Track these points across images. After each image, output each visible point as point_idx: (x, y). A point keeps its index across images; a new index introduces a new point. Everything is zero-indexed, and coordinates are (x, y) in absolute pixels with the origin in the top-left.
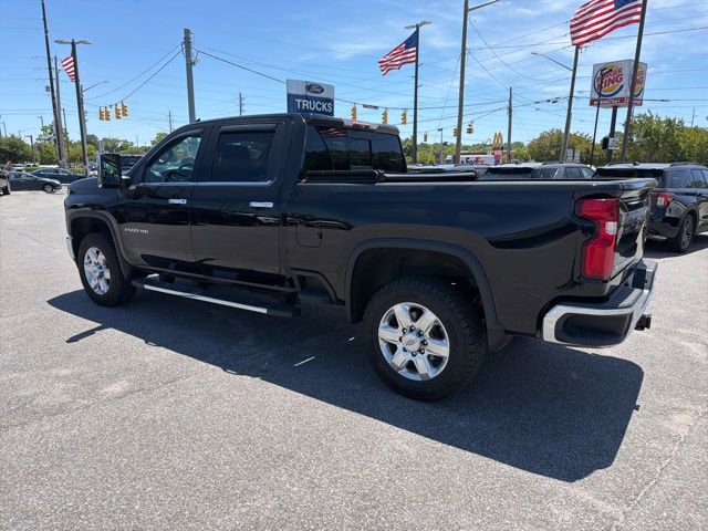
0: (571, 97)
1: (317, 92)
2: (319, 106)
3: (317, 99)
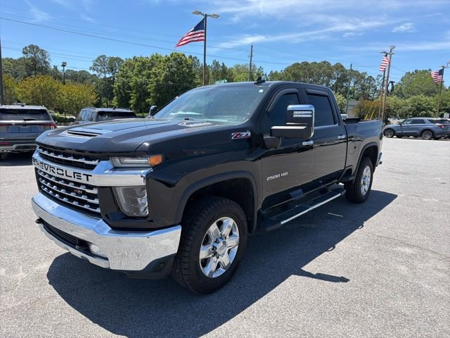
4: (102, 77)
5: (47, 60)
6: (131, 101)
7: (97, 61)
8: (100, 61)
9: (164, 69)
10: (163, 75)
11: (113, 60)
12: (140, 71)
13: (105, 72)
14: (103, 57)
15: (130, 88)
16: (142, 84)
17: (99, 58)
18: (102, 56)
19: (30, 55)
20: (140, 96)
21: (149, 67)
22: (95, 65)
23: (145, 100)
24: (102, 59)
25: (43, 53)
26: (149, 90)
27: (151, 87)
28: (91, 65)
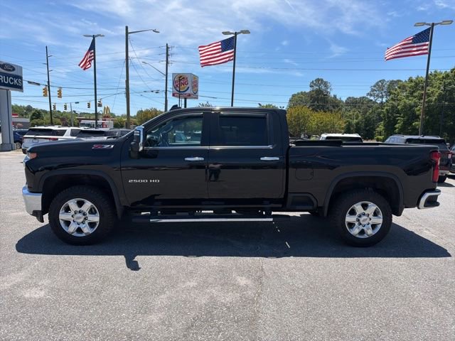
0: (166, 90)
1: (10, 70)
2: (12, 81)
3: (9, 76)
4: (379, 102)
5: (329, 90)
6: (397, 126)
7: (374, 86)
8: (379, 86)
9: (439, 88)
10: (437, 94)
11: (392, 83)
12: (412, 93)
13: (382, 97)
14: (383, 81)
15: (398, 112)
16: (411, 107)
17: (377, 84)
18: (380, 81)
19: (316, 88)
20: (408, 120)
21: (423, 87)
22: (373, 90)
23: (411, 124)
24: (380, 84)
25: (326, 84)
26: (417, 113)
27: (419, 110)
28: (369, 91)
